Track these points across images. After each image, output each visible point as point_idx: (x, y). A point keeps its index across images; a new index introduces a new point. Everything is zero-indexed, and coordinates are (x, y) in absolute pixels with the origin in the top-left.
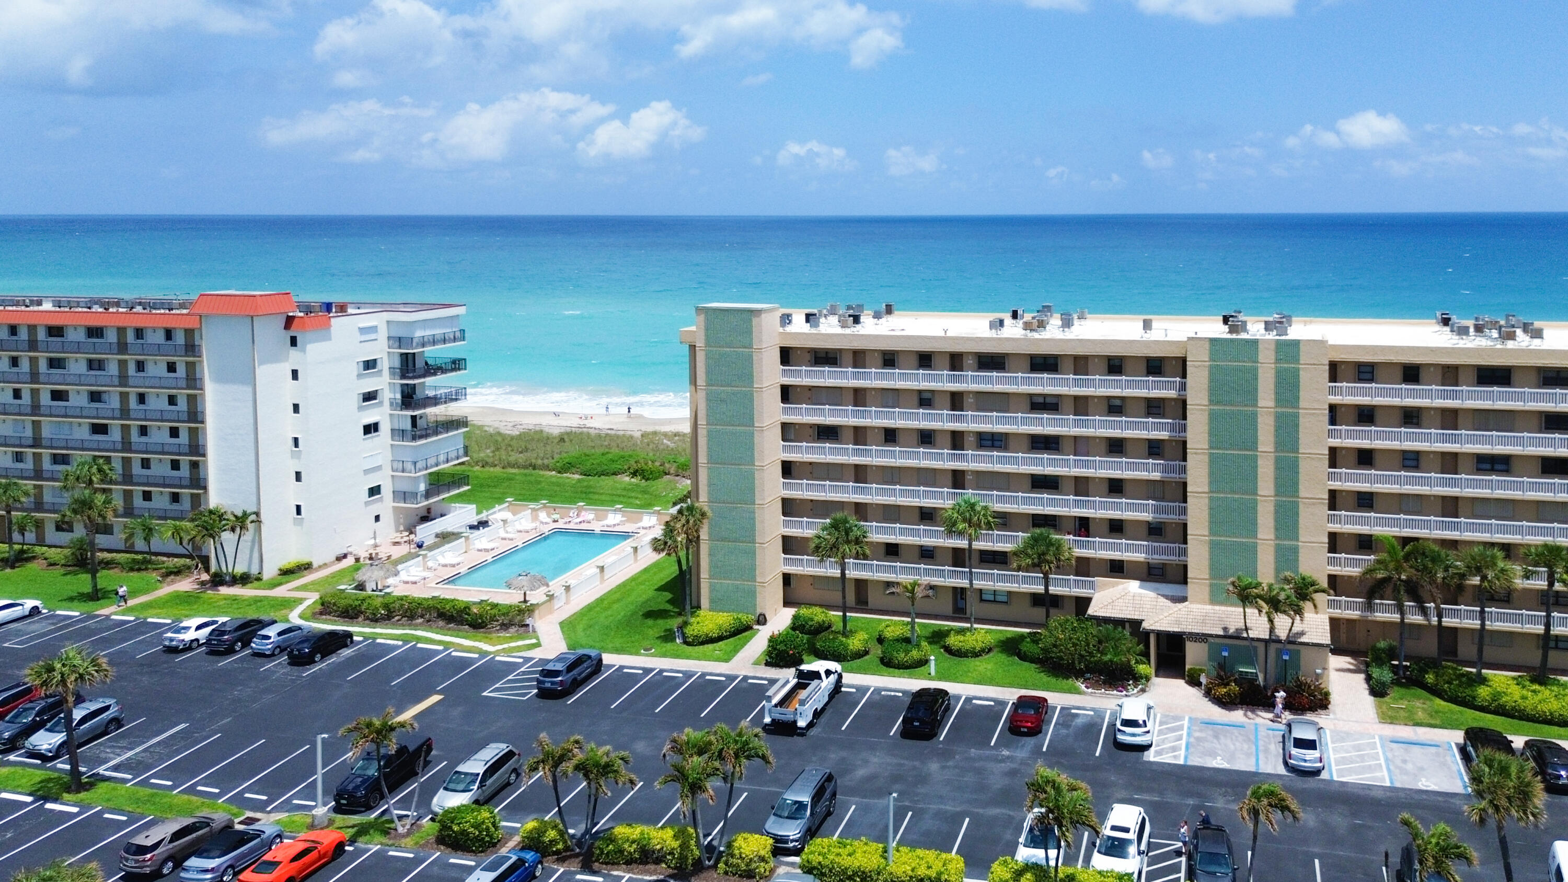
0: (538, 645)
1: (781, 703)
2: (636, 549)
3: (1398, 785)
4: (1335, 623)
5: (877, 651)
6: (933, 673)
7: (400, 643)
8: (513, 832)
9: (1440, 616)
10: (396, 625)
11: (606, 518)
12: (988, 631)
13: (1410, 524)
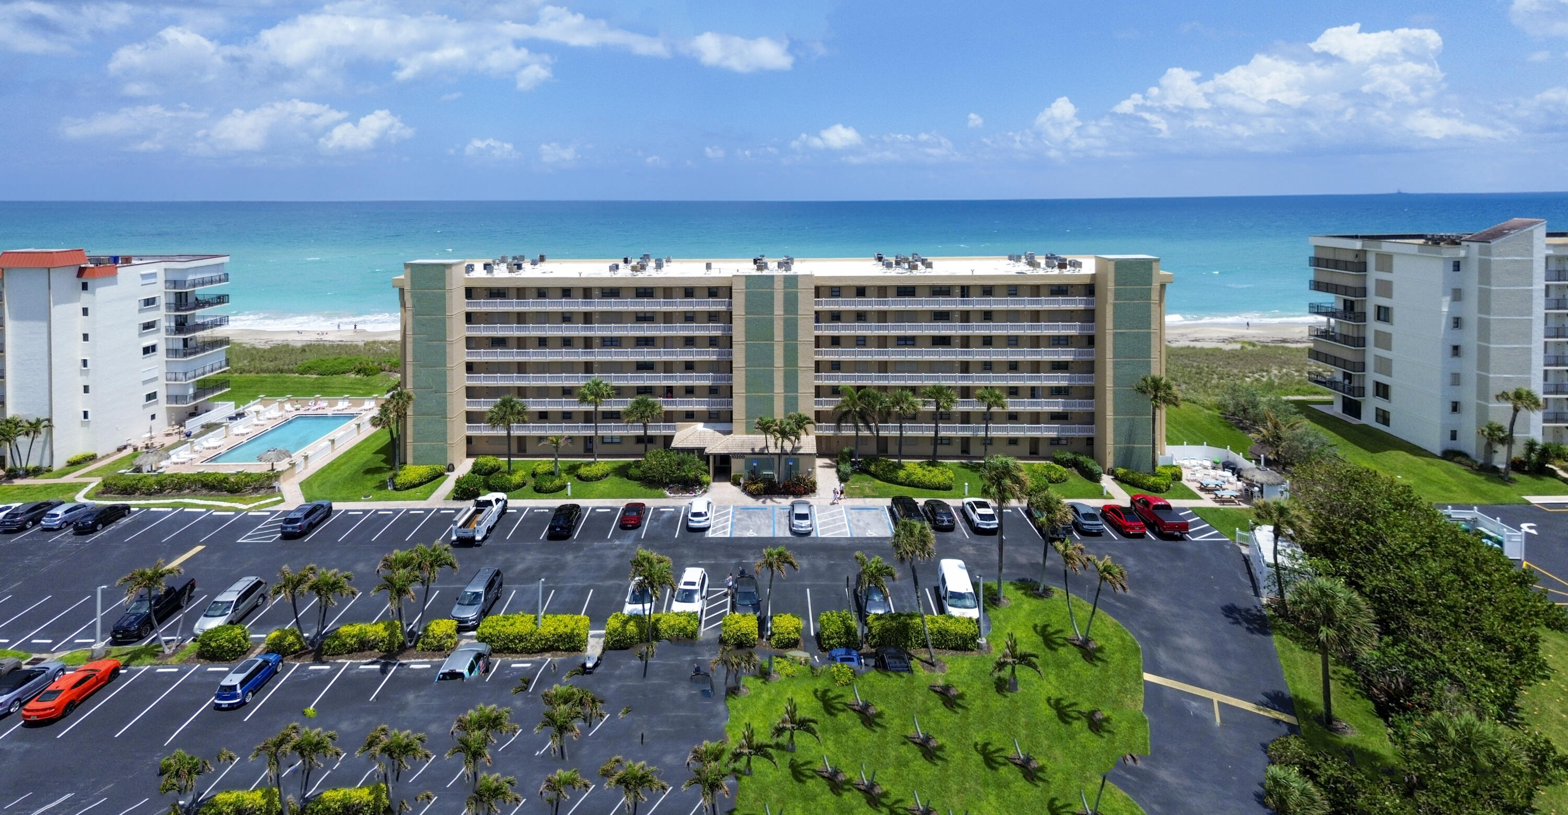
0: (283, 501)
1: (464, 525)
2: (359, 426)
3: (855, 536)
4: (819, 439)
5: (532, 482)
6: (569, 493)
7: (170, 509)
8: (259, 641)
9: (878, 431)
10: (166, 497)
11: (336, 404)
12: (606, 463)
13: (860, 378)
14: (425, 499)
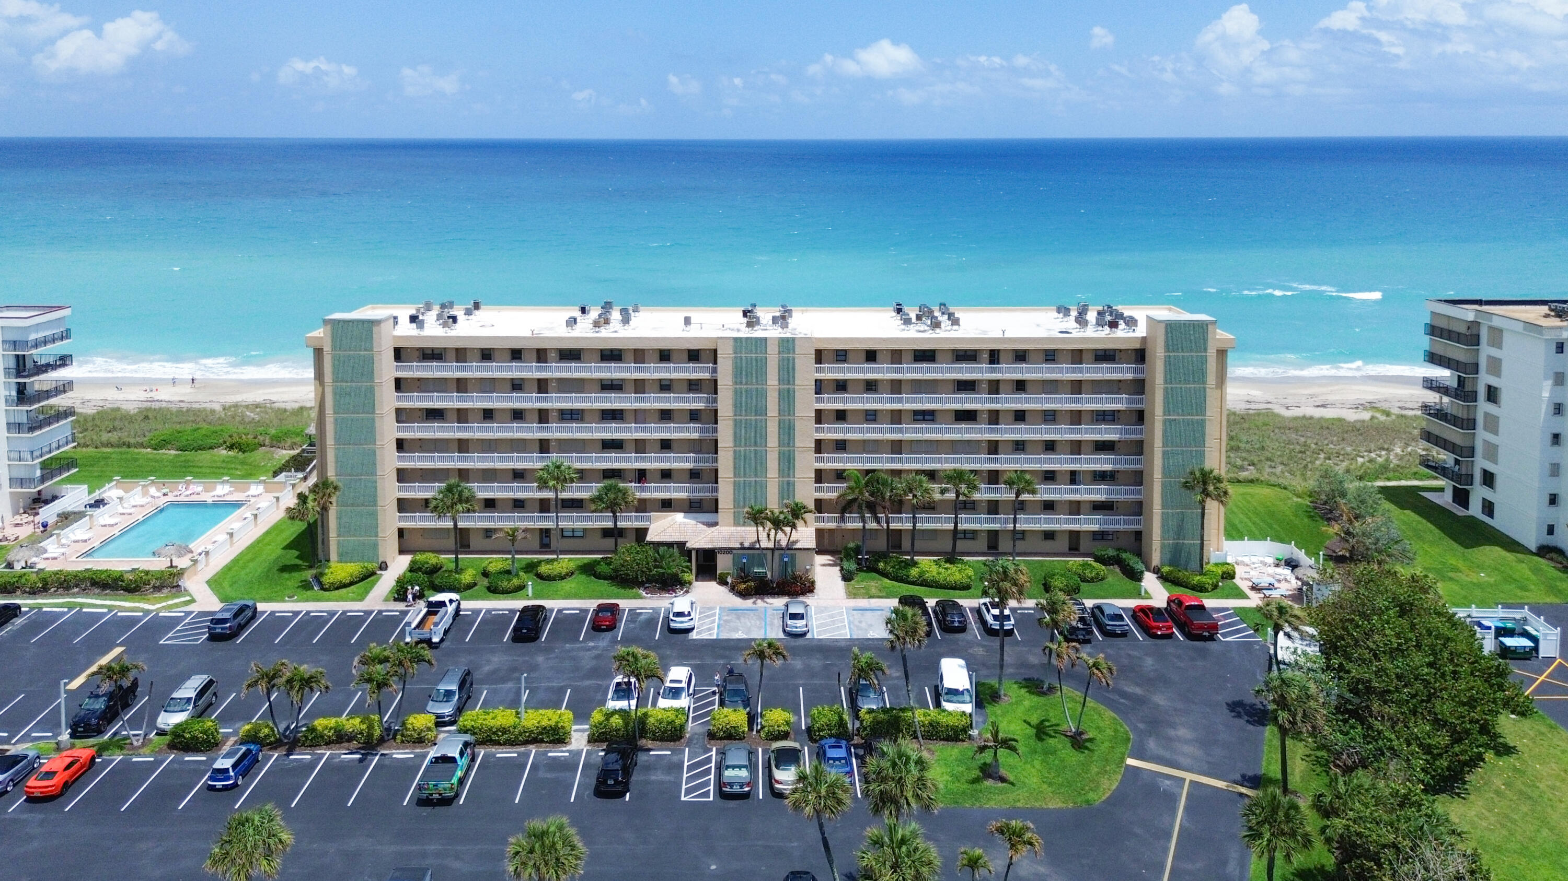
0: (193, 601)
1: (418, 626)
3: (855, 637)
4: (820, 533)
5: (484, 582)
6: (531, 594)
9: (888, 523)
10: (55, 596)
11: (214, 489)
12: (569, 560)
13: (870, 460)
14: (361, 600)
